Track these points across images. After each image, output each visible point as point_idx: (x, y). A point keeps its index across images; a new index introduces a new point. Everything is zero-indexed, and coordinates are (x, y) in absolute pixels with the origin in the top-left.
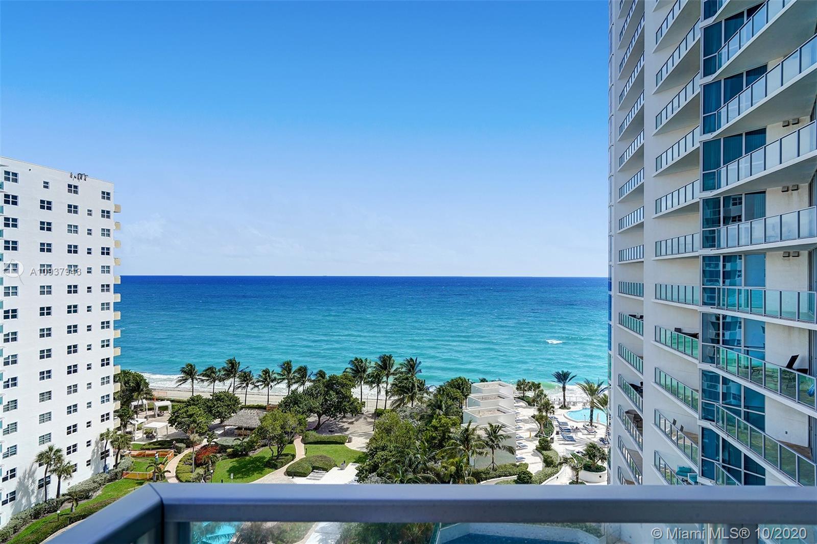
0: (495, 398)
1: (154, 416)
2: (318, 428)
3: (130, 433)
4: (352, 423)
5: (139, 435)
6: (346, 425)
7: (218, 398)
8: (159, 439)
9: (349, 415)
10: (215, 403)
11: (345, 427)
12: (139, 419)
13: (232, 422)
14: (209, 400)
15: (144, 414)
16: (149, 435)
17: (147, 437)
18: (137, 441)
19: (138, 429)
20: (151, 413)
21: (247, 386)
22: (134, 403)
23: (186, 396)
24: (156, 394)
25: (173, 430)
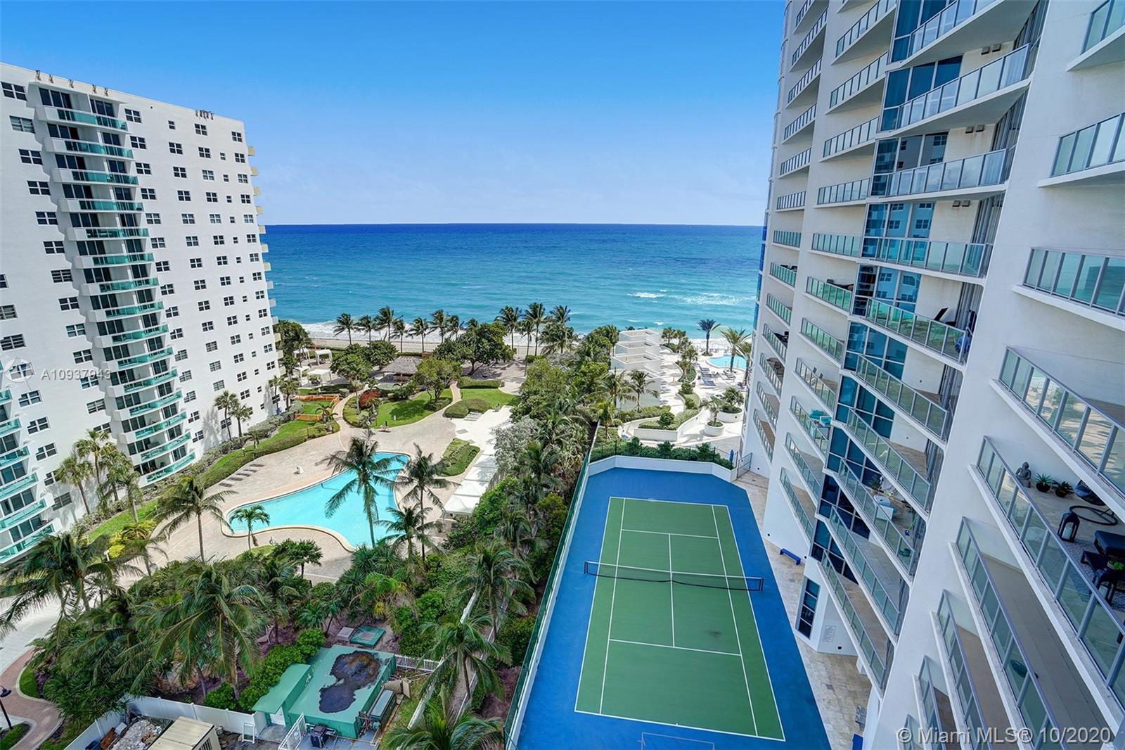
0: (642, 345)
1: (316, 364)
2: (472, 373)
3: (296, 379)
4: (504, 369)
5: (305, 381)
6: (499, 371)
7: (375, 346)
8: (324, 385)
9: (501, 361)
10: (373, 351)
11: (498, 373)
12: (303, 367)
13: (392, 367)
14: (366, 348)
15: (307, 362)
16: (315, 381)
17: (313, 383)
18: (304, 386)
19: (303, 376)
20: (313, 360)
21: (402, 335)
22: (296, 352)
23: (345, 345)
24: (316, 343)
25: (335, 377)
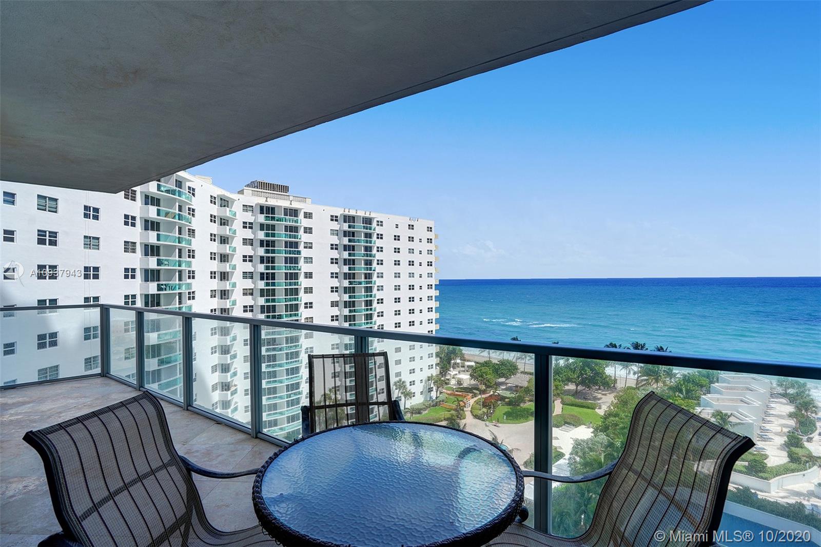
1: (464, 371)
2: (576, 394)
3: (448, 380)
4: (605, 395)
5: (453, 382)
6: (599, 396)
7: (503, 363)
8: (465, 386)
9: (602, 388)
10: (501, 367)
11: (599, 397)
12: (453, 372)
13: (513, 381)
14: (497, 364)
15: (458, 369)
16: (459, 382)
17: (458, 383)
18: (452, 385)
19: (453, 378)
20: (463, 369)
21: (526, 358)
22: (453, 361)
23: (482, 360)
24: (467, 357)
25: (473, 382)
